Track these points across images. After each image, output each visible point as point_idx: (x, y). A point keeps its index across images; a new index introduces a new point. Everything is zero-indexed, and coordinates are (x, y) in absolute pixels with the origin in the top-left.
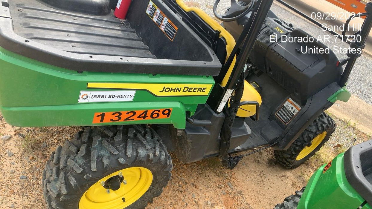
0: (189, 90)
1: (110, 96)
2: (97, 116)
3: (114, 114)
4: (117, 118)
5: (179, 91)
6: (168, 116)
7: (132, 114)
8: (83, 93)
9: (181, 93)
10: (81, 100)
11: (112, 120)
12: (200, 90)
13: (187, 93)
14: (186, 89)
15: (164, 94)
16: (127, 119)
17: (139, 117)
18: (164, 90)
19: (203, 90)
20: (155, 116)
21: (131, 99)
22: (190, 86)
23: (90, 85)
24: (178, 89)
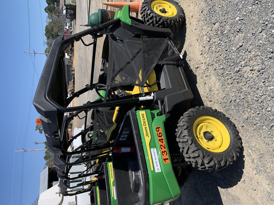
0: (144, 122)
1: (156, 159)
2: (166, 162)
3: (163, 155)
4: (165, 152)
5: (146, 127)
6: (160, 128)
7: (161, 146)
8: (156, 171)
9: (147, 126)
10: (160, 171)
11: (166, 155)
12: (143, 117)
13: (147, 123)
14: (145, 124)
15: (149, 135)
16: (165, 148)
17: (163, 142)
18: (147, 135)
19: (143, 115)
20: (161, 135)
21: (155, 149)
22: (143, 123)
23: (152, 169)
24: (145, 129)
